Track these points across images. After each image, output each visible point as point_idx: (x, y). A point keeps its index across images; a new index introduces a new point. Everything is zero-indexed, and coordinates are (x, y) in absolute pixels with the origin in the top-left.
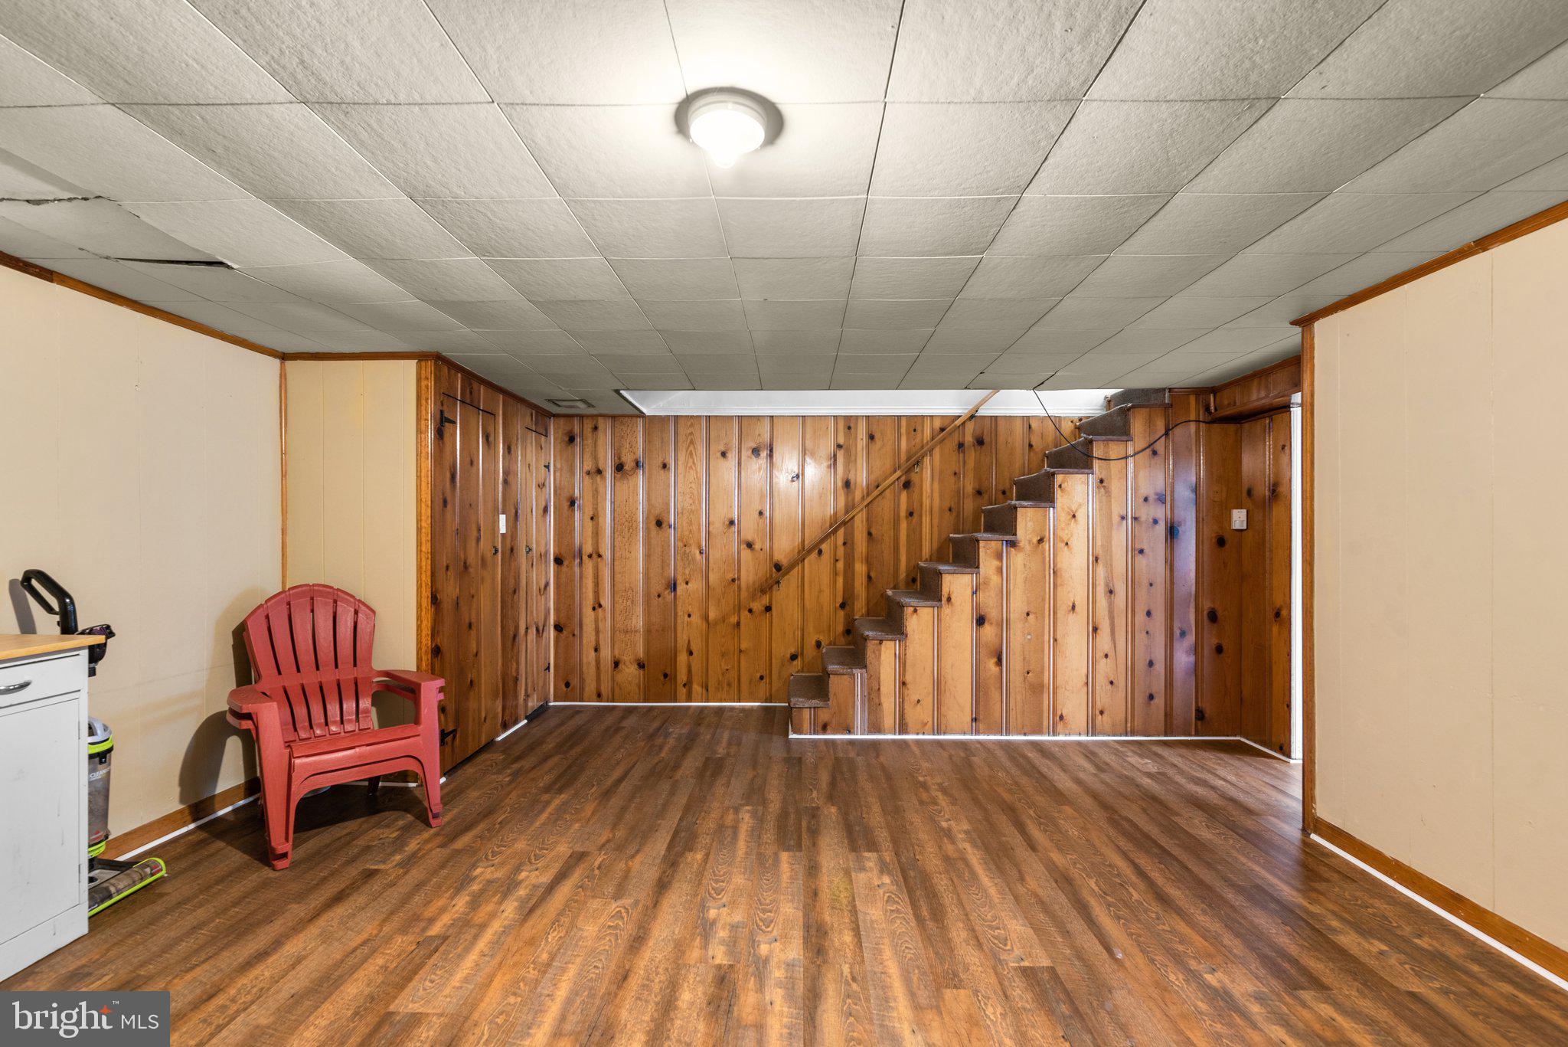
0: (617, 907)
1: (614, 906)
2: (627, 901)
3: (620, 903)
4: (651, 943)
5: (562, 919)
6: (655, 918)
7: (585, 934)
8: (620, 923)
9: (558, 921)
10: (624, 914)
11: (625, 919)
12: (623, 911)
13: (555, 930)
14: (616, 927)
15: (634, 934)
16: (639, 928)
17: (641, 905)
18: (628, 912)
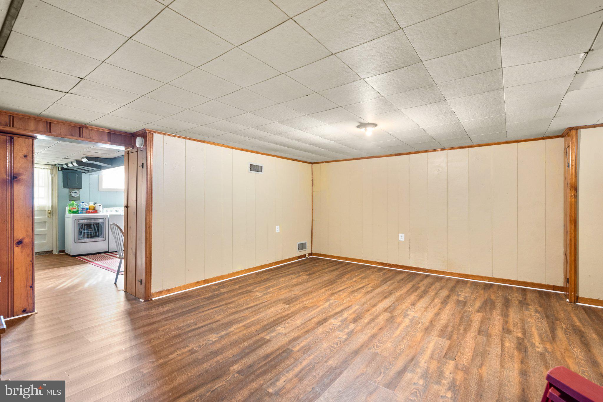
0: (377, 350)
1: (378, 351)
2: (373, 351)
3: (376, 351)
4: (370, 335)
5: (399, 352)
6: (365, 342)
7: (391, 344)
8: (378, 343)
9: (401, 352)
10: (375, 346)
11: (375, 344)
12: (375, 348)
13: (402, 349)
14: (379, 343)
15: (374, 339)
16: (372, 340)
17: (368, 347)
18: (374, 346)
